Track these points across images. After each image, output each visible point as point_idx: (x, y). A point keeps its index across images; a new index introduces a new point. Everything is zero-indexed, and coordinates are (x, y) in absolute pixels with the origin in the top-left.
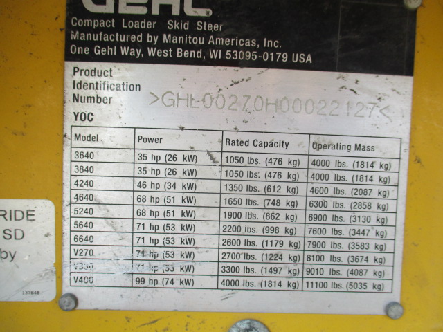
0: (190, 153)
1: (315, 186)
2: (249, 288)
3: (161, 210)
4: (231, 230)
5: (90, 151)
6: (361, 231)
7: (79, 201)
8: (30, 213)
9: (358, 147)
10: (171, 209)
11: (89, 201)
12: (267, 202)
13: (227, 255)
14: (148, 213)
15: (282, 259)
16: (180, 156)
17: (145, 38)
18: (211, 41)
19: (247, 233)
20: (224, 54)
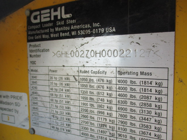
0: (67, 77)
1: (120, 93)
2: (93, 138)
3: (58, 100)
4: (84, 111)
5: (36, 75)
6: (146, 119)
7: (34, 94)
8: (21, 97)
9: (142, 73)
10: (62, 99)
11: (36, 95)
12: (98, 99)
13: (83, 122)
14: (54, 100)
15: (106, 127)
16: (64, 77)
17: (50, 30)
18: (72, 28)
19: (90, 113)
20: (77, 33)
